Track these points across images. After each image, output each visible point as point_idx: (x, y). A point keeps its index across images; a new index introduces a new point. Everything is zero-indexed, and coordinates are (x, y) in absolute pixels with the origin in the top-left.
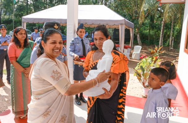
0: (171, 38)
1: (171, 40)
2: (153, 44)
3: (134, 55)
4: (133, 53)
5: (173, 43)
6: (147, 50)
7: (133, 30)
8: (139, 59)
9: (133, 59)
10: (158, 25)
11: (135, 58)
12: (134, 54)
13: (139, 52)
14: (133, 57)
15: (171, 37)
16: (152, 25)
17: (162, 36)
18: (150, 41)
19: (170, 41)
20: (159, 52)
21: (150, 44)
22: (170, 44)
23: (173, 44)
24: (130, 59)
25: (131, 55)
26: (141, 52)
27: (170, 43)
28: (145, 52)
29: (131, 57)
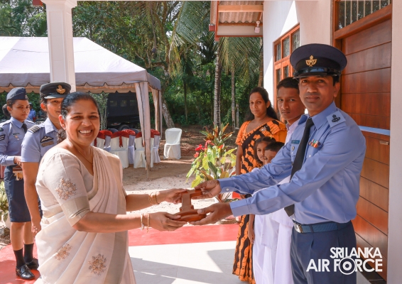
0: (233, 108)
1: (233, 111)
2: (196, 123)
3: (167, 151)
4: (166, 145)
5: (238, 116)
6: (187, 137)
7: (160, 93)
8: (180, 157)
9: (167, 159)
10: (201, 80)
11: (172, 157)
12: (167, 148)
13: (177, 142)
14: (167, 154)
15: (233, 104)
16: (188, 81)
17: (218, 104)
18: (189, 117)
19: (233, 113)
20: (223, 137)
21: (191, 124)
22: (233, 120)
23: (238, 120)
24: (161, 160)
25: (161, 152)
26: (181, 142)
27: (233, 117)
28: (186, 142)
29: (162, 157)
